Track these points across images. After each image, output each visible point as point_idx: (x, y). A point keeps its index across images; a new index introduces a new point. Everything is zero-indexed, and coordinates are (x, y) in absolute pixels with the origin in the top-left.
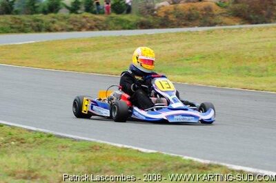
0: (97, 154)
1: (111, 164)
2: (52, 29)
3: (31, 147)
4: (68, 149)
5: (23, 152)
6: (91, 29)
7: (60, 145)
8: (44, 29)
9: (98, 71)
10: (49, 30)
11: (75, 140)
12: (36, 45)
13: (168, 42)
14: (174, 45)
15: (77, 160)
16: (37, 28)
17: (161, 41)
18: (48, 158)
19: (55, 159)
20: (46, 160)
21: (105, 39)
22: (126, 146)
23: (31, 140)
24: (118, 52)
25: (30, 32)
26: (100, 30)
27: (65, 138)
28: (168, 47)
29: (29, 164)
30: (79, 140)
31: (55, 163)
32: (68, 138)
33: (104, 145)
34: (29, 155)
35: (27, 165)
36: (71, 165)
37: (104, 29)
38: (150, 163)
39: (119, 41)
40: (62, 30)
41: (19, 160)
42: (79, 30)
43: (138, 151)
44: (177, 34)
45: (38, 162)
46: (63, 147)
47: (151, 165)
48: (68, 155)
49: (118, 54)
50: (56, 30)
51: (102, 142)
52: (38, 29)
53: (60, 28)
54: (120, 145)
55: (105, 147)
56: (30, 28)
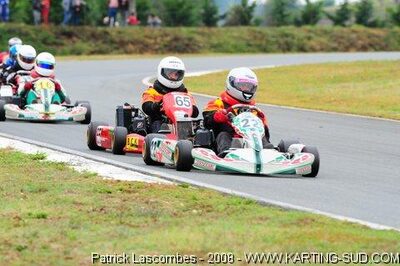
0: (304, 230)
2: (307, 48)
3: (217, 218)
4: (267, 222)
5: (202, 224)
6: (364, 49)
7: (258, 215)
8: (295, 48)
9: (355, 111)
10: (302, 49)
12: (277, 71)
15: (274, 237)
16: (285, 47)
18: (233, 234)
20: (230, 237)
21: (375, 64)
22: (350, 220)
23: (222, 207)
25: (273, 52)
26: (376, 51)
27: (271, 205)
29: (205, 241)
31: (241, 241)
32: (274, 206)
33: (321, 216)
34: (208, 229)
35: (201, 242)
37: (383, 49)
40: (322, 50)
42: (347, 49)
45: (217, 239)
46: (261, 219)
48: (263, 229)
50: (313, 50)
52: (287, 48)
53: (318, 47)
54: (342, 218)
55: (320, 221)
56: (275, 47)
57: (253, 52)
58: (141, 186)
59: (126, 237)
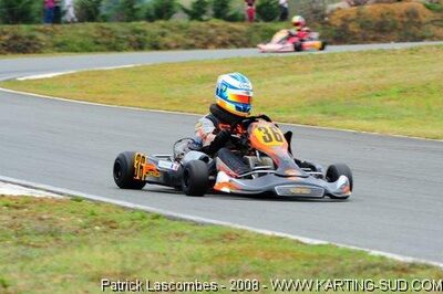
0: (231, 246)
1: (254, 263)
2: (161, 45)
3: (127, 235)
4: (185, 239)
5: (114, 242)
6: (224, 45)
7: (173, 231)
8: (147, 45)
10: (156, 47)
11: (196, 224)
12: (136, 71)
13: (347, 67)
14: (356, 72)
15: (200, 255)
16: (137, 44)
17: (337, 64)
18: (153, 253)
19: (164, 254)
20: (150, 256)
22: (277, 234)
23: (127, 223)
24: (266, 82)
25: (126, 50)
26: (238, 47)
27: (181, 220)
28: (346, 74)
29: (124, 262)
30: (203, 224)
31: (165, 261)
32: (185, 220)
33: (244, 231)
34: (123, 247)
35: (119, 263)
36: (189, 264)
37: (245, 45)
38: (316, 261)
39: (267, 65)
40: (177, 47)
41: (107, 255)
42: (205, 46)
43: (298, 242)
44: (361, 53)
45: (137, 259)
46: (177, 235)
47: (318, 265)
48: (185, 247)
49: (266, 86)
50: (167, 47)
51: (240, 227)
52: (139, 46)
53: (173, 45)
54: (269, 233)
55: (245, 236)
56: (126, 44)
57: (102, 51)
58: (28, 201)
59: (31, 259)
